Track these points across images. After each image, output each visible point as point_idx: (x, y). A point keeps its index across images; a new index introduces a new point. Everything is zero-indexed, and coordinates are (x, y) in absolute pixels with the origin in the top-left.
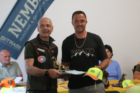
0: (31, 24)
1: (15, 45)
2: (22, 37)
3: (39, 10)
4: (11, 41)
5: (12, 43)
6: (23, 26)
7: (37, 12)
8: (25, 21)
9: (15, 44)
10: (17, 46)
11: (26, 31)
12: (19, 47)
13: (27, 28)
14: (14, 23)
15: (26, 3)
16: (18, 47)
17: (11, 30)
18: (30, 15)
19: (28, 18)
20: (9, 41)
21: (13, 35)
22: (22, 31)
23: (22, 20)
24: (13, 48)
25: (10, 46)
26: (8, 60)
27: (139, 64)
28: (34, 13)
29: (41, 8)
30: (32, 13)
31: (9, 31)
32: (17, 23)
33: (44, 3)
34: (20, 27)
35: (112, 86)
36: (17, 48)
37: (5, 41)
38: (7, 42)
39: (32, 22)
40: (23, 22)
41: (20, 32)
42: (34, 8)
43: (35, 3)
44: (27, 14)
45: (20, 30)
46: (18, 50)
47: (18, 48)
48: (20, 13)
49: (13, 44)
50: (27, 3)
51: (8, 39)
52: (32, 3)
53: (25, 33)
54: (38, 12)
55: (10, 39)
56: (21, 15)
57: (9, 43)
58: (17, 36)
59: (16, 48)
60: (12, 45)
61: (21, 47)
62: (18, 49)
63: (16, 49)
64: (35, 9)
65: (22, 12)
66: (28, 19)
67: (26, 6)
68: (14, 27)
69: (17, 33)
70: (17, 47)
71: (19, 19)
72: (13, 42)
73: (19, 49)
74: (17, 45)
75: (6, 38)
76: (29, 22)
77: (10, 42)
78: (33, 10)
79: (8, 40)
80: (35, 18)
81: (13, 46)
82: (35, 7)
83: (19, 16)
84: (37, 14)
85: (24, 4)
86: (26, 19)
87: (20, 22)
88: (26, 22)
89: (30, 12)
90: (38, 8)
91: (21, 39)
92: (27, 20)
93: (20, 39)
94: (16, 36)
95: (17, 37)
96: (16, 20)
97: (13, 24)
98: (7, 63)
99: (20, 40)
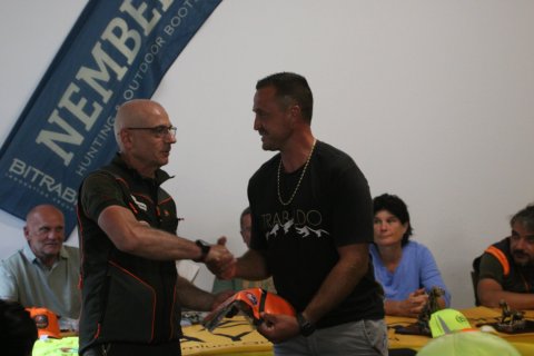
1: (59, 191)
2: (86, 162)
3: (144, 67)
4: (47, 176)
5: (49, 184)
6: (89, 122)
7: (137, 75)
8: (96, 105)
9: (60, 186)
10: (66, 192)
11: (100, 140)
13: (102, 132)
14: (56, 112)
15: (98, 45)
16: (70, 198)
17: (45, 137)
18: (112, 83)
19: (107, 95)
20: (40, 178)
21: (54, 154)
22: (84, 142)
23: (83, 101)
24: (54, 199)
25: (42, 193)
26: (54, 240)
27: (490, 251)
28: (128, 77)
29: (150, 58)
30: (120, 78)
31: (38, 141)
32: (65, 114)
33: (160, 42)
34: (79, 126)
35: (394, 330)
36: (67, 199)
37: (25, 176)
38: (33, 180)
40: (88, 110)
41: (76, 145)
42: (126, 59)
43: (130, 43)
44: (100, 82)
45: (76, 138)
46: (72, 209)
47: (71, 201)
48: (79, 77)
49: (52, 186)
50: (101, 41)
51: (34, 169)
52: (120, 44)
53: (96, 147)
54: (141, 73)
55: (42, 171)
56: (81, 84)
57: (41, 184)
58: (68, 158)
59: (63, 201)
60: (50, 190)
62: (71, 205)
63: (63, 204)
64: (130, 62)
65: (85, 74)
66: (106, 100)
67: (99, 54)
68: (56, 128)
69: (67, 147)
70: (67, 196)
71: (75, 99)
72: (53, 180)
73: (75, 204)
74: (68, 189)
75: (30, 168)
76: (109, 109)
77: (44, 180)
78: (122, 66)
79: (38, 172)
80: (129, 95)
81: (55, 193)
82: (130, 56)
83: (73, 88)
84: (138, 79)
85: (92, 46)
86: (99, 98)
87: (77, 110)
88: (98, 109)
89: (113, 74)
90: (139, 59)
91: (82, 168)
92: (101, 103)
93: (79, 169)
94: (63, 160)
95: (67, 163)
96: (65, 102)
97: (55, 118)
98: (48, 250)
99: (80, 173)
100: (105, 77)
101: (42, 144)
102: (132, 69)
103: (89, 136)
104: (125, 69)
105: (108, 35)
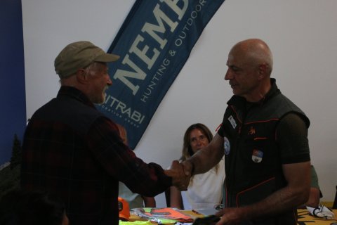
0: (169, 57)
1: (129, 113)
2: (148, 92)
3: (190, 22)
4: (120, 103)
5: (122, 108)
6: (150, 63)
7: (185, 27)
8: (155, 50)
9: (129, 109)
10: (134, 114)
11: (158, 76)
12: (141, 118)
13: (159, 70)
14: (127, 56)
15: (158, 6)
16: (137, 118)
17: (120, 75)
18: (167, 34)
19: (163, 43)
20: (116, 104)
21: (126, 86)
22: (146, 78)
23: (146, 48)
24: (126, 119)
25: (117, 115)
28: (178, 29)
29: (194, 15)
30: (172, 30)
31: (115, 77)
32: (134, 58)
33: (203, 2)
34: (142, 65)
36: (134, 119)
37: (106, 102)
38: (111, 106)
39: (172, 53)
40: (150, 54)
41: (141, 80)
42: (178, 16)
43: (180, 5)
44: (158, 34)
45: (141, 75)
46: (138, 126)
47: (137, 121)
48: (143, 30)
49: (124, 110)
50: (160, 4)
51: (112, 97)
53: (155, 81)
54: (188, 26)
55: (117, 98)
56: (146, 35)
57: (117, 109)
58: (135, 89)
59: (132, 120)
60: (123, 112)
61: (144, 117)
62: (137, 123)
63: (132, 123)
64: (180, 18)
65: (148, 28)
66: (162, 47)
67: (158, 13)
68: (128, 68)
69: (134, 81)
70: (135, 117)
71: (141, 46)
72: (125, 106)
73: (140, 122)
74: (135, 112)
75: (109, 96)
76: (164, 53)
77: (119, 105)
78: (174, 21)
79: (115, 100)
80: (179, 42)
81: (126, 115)
82: (180, 13)
83: (140, 39)
84: (186, 31)
85: (153, 7)
86: (157, 45)
87: (142, 55)
88: (157, 53)
89: (167, 27)
90: (187, 16)
91: (145, 97)
92: (159, 49)
93: (143, 97)
94: (132, 91)
95: (134, 93)
96: (134, 49)
97: (127, 60)
99: (143, 100)
100: (162, 29)
101: (118, 79)
102: (182, 23)
103: (150, 73)
104: (177, 23)
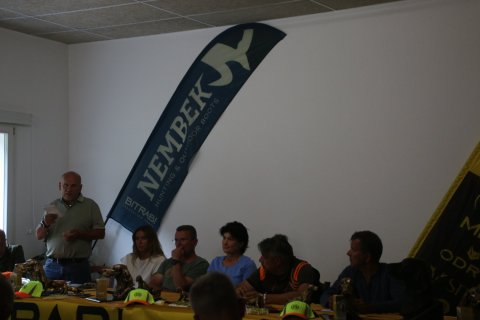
0: (175, 172)
1: (147, 216)
2: (160, 199)
4: (142, 207)
5: (143, 211)
6: (162, 176)
8: (165, 166)
9: (148, 213)
10: (150, 216)
11: (166, 187)
12: (155, 220)
13: (167, 182)
14: (147, 171)
15: (168, 132)
17: (142, 185)
18: (174, 154)
19: (171, 160)
20: (138, 208)
21: (146, 195)
22: (159, 188)
23: (160, 164)
24: (146, 220)
28: (182, 150)
30: (178, 150)
31: (138, 187)
32: (152, 172)
33: (198, 129)
34: (156, 177)
37: (132, 206)
38: (135, 209)
39: (177, 169)
40: (162, 169)
41: (156, 190)
42: (181, 139)
43: (183, 130)
44: (168, 153)
45: (156, 186)
47: (152, 221)
48: (158, 151)
49: (144, 213)
50: (170, 130)
51: (136, 203)
52: (179, 131)
53: (164, 190)
56: (160, 155)
57: (139, 211)
58: (152, 196)
59: (149, 221)
60: (143, 215)
62: (152, 224)
63: (149, 223)
64: (183, 141)
65: (162, 149)
66: (170, 164)
67: (169, 138)
68: (147, 180)
69: (152, 190)
70: (151, 219)
71: (156, 163)
72: (145, 209)
73: (154, 223)
74: (151, 214)
75: (134, 202)
76: (171, 169)
77: (140, 209)
78: (179, 144)
79: (138, 204)
81: (145, 217)
82: (184, 137)
83: (156, 157)
84: (187, 151)
85: (166, 133)
86: (167, 163)
87: (157, 169)
88: (166, 168)
89: (174, 148)
90: (188, 138)
91: (158, 203)
92: (168, 165)
93: (156, 203)
94: (149, 198)
95: (151, 199)
96: (152, 165)
97: (146, 174)
99: (156, 205)
100: (170, 150)
101: (140, 188)
102: (184, 145)
103: (162, 184)
104: (181, 145)
105: (173, 126)
